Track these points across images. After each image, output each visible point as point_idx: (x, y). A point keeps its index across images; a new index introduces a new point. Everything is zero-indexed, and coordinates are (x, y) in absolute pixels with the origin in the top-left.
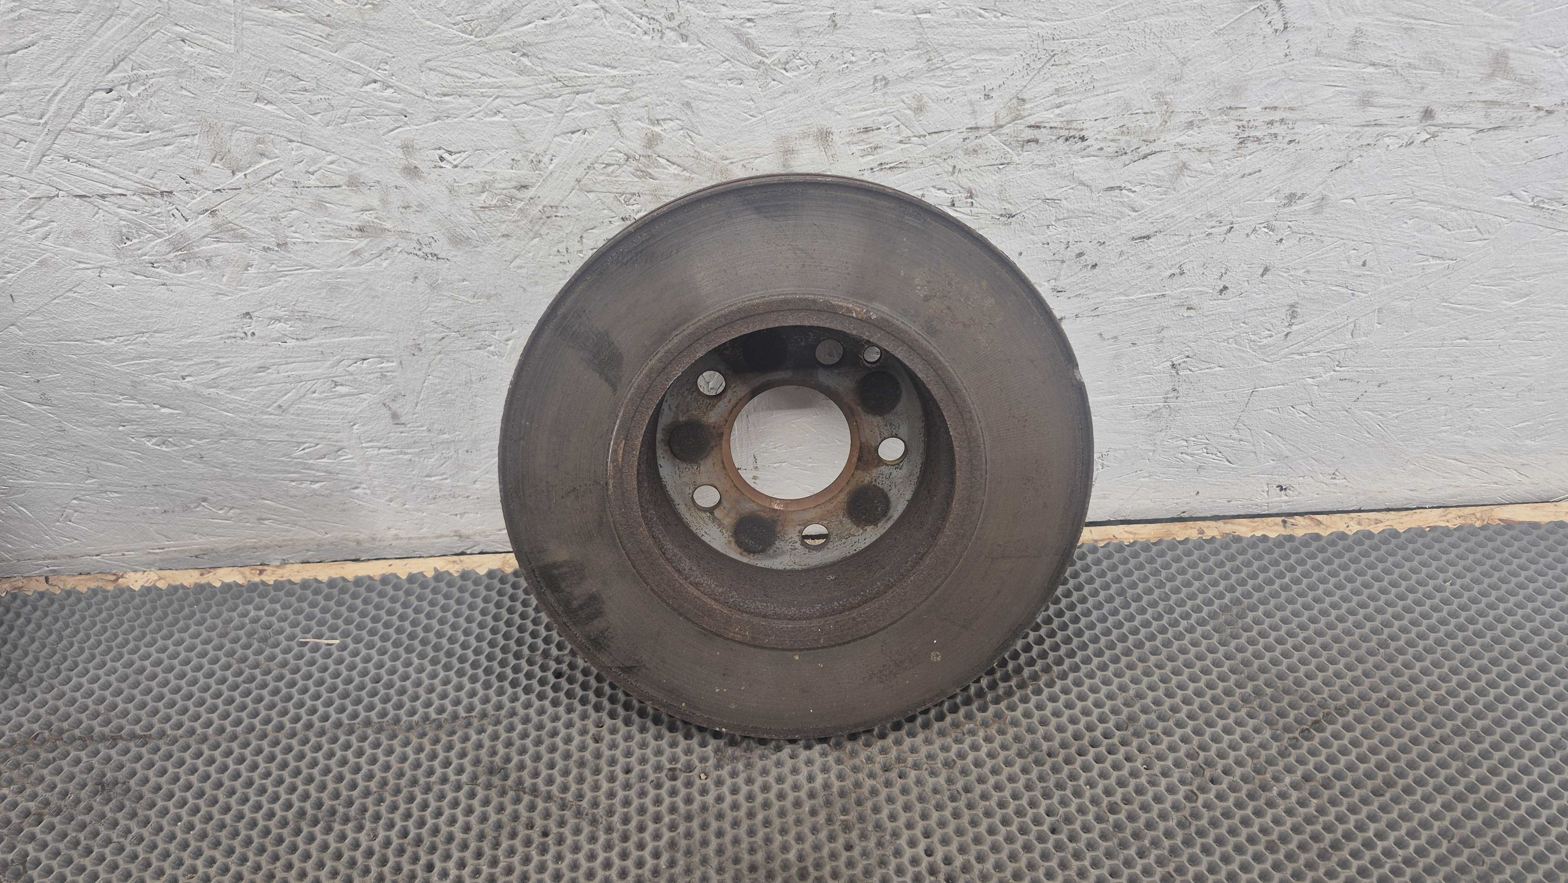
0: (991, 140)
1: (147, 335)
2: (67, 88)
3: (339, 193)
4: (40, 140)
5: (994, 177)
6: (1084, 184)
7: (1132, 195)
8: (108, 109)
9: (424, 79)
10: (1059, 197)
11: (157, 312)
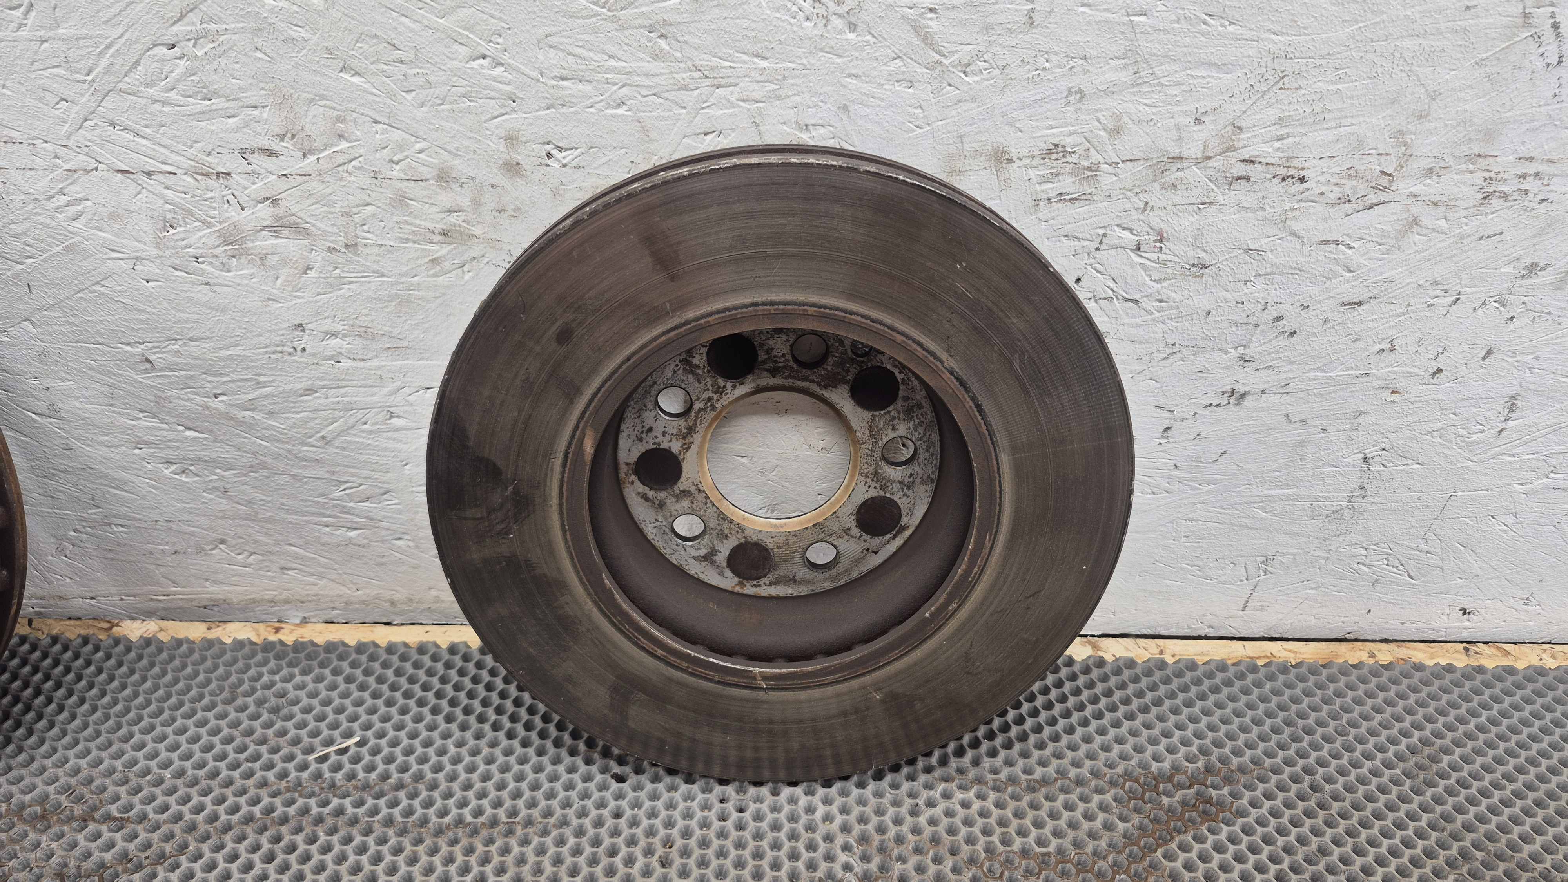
0: (1195, 174)
1: (181, 343)
2: (123, 40)
3: (424, 189)
4: (84, 100)
5: (1191, 219)
6: (1295, 235)
7: (1350, 252)
8: (167, 68)
9: (541, 57)
10: (1265, 248)
11: (196, 317)
